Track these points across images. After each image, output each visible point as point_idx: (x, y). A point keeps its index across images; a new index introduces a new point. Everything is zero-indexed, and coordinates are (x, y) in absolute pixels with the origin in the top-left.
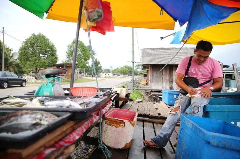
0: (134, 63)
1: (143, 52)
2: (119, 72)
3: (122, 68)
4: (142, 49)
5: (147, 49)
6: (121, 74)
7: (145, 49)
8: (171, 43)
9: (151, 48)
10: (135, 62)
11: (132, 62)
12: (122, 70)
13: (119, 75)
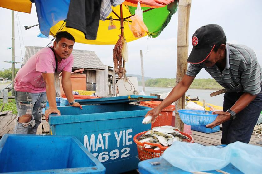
0: (15, 64)
1: (27, 51)
2: (2, 75)
3: (6, 71)
4: (27, 47)
5: (34, 47)
6: (4, 78)
7: (31, 47)
8: (39, 36)
9: (39, 47)
10: (17, 63)
11: (11, 62)
12: (6, 73)
13: (2, 80)
